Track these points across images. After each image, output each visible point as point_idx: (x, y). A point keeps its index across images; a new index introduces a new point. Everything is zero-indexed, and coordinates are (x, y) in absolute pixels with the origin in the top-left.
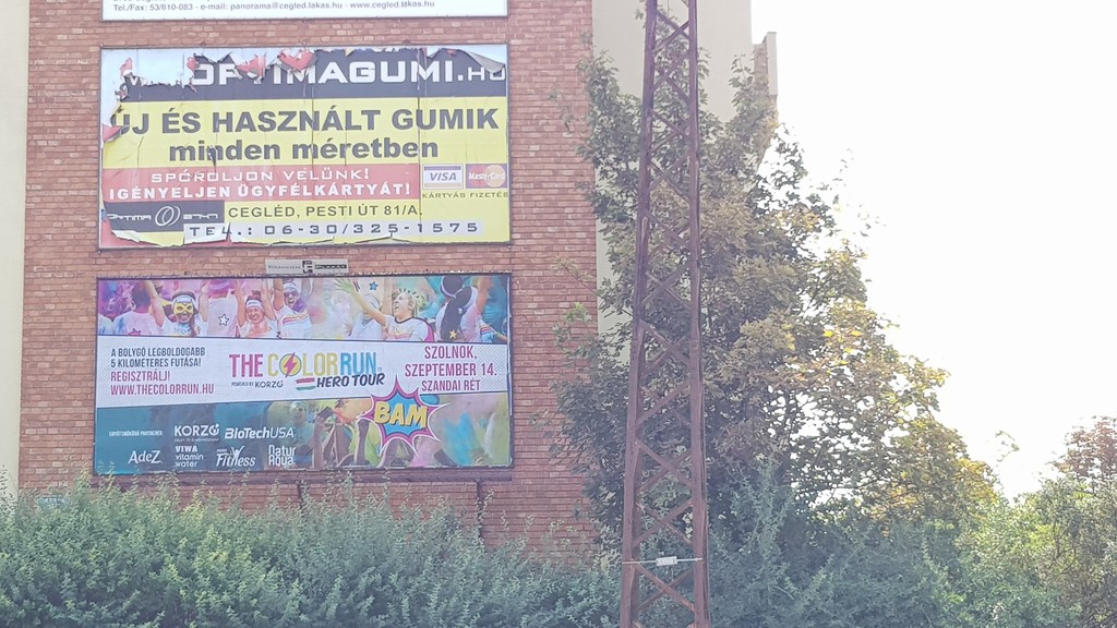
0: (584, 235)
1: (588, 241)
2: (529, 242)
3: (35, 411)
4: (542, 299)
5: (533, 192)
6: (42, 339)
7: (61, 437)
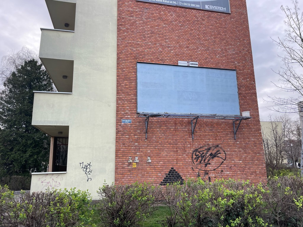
0: (251, 64)
1: (252, 65)
2: (239, 64)
3: (120, 97)
4: (243, 78)
5: (239, 53)
6: (122, 78)
7: (128, 104)
